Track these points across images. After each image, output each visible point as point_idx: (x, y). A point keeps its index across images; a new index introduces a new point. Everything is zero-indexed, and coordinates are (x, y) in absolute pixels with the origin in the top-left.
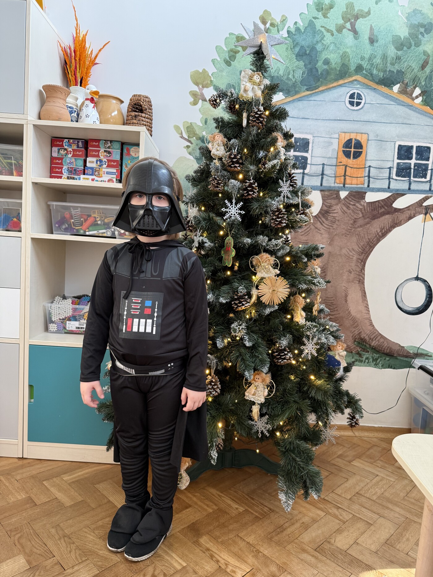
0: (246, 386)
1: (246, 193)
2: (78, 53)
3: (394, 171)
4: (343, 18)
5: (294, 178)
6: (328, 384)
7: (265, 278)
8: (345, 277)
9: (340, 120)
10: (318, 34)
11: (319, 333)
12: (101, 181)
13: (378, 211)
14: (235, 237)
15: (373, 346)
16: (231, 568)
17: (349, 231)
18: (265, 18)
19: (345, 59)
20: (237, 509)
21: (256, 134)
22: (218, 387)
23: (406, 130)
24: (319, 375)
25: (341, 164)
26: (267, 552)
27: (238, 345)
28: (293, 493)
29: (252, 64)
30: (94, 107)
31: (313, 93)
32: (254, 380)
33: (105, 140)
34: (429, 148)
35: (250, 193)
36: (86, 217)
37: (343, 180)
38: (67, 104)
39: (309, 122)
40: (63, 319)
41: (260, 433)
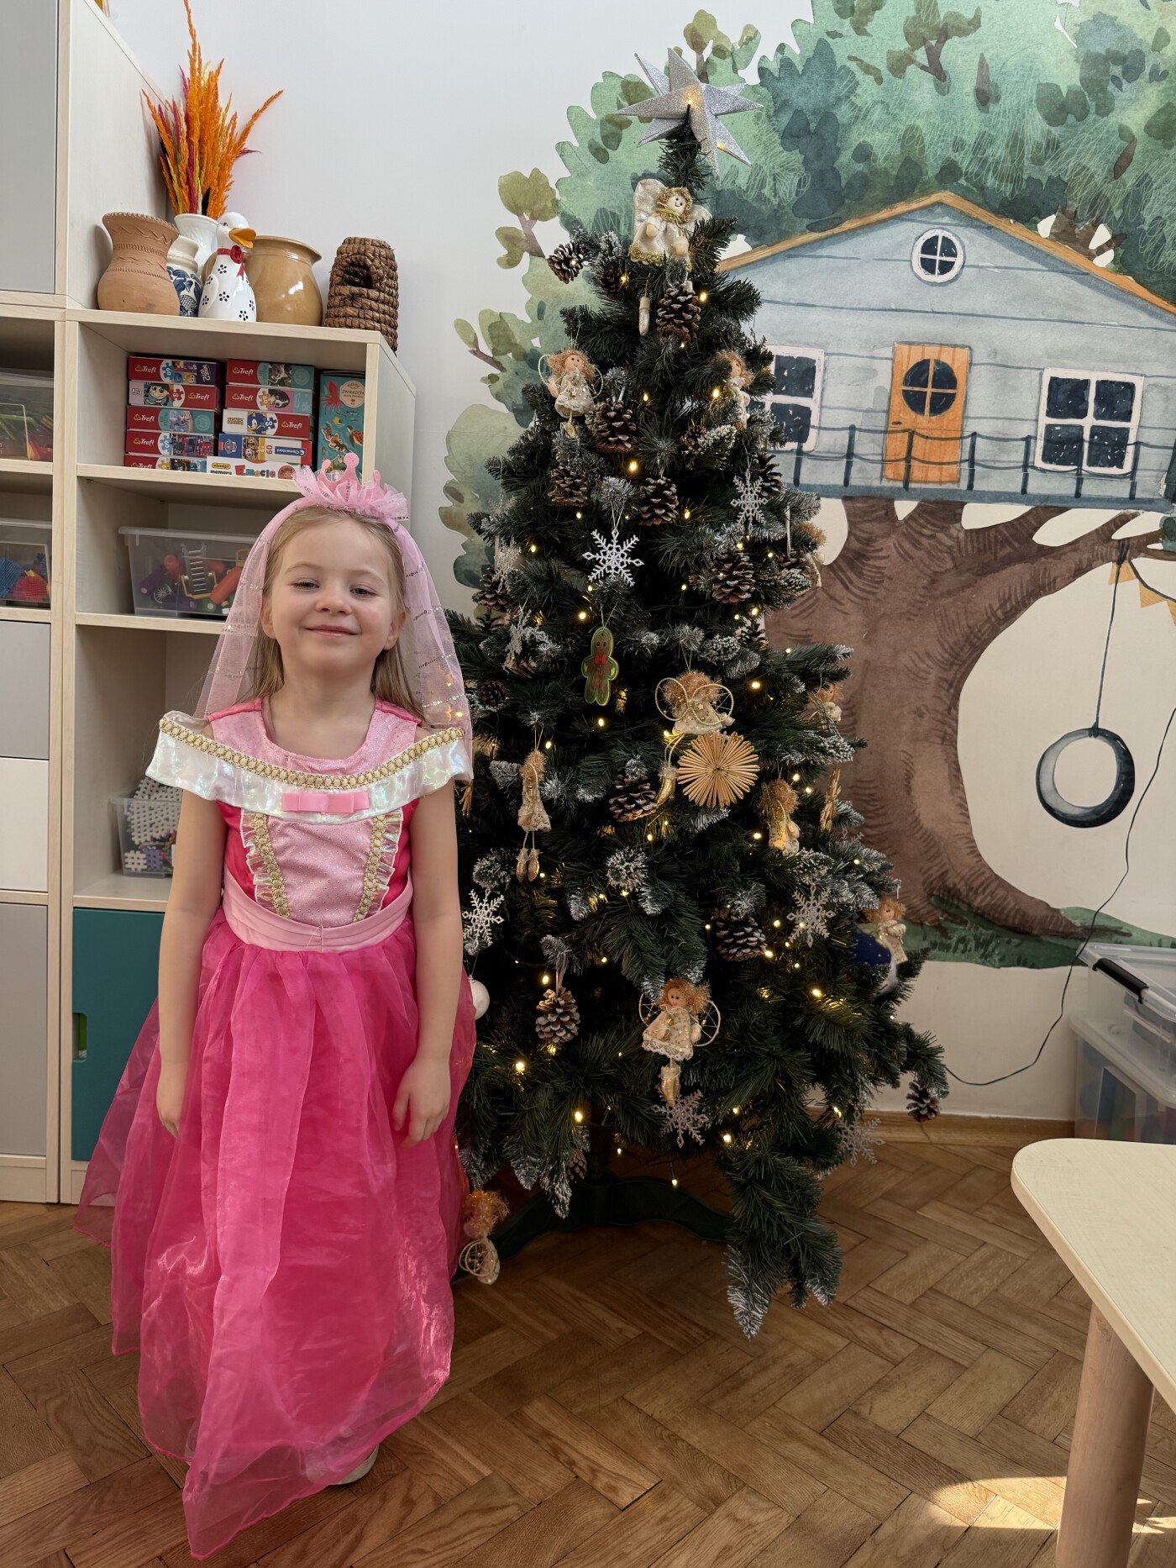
0: (645, 1015)
1: (648, 511)
2: (197, 124)
3: (1039, 447)
4: (908, 36)
5: (774, 470)
6: (856, 1011)
7: (695, 737)
8: (905, 728)
9: (896, 310)
10: (841, 79)
11: (834, 877)
12: (262, 473)
13: (996, 553)
14: (617, 629)
15: (978, 908)
16: (605, 1479)
17: (919, 605)
18: (700, 32)
19: (911, 146)
20: (621, 1330)
21: (675, 355)
22: (572, 1020)
23: (1072, 338)
24: (834, 987)
25: (899, 427)
26: (696, 1438)
27: (625, 910)
28: (764, 1289)
29: (666, 165)
30: (240, 273)
31: (827, 238)
32: (666, 1000)
33: (271, 363)
34: (1130, 387)
35: (658, 512)
36: (220, 568)
37: (902, 472)
38: (169, 265)
39: (814, 315)
40: (162, 840)
41: (680, 1137)
